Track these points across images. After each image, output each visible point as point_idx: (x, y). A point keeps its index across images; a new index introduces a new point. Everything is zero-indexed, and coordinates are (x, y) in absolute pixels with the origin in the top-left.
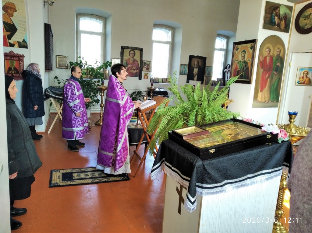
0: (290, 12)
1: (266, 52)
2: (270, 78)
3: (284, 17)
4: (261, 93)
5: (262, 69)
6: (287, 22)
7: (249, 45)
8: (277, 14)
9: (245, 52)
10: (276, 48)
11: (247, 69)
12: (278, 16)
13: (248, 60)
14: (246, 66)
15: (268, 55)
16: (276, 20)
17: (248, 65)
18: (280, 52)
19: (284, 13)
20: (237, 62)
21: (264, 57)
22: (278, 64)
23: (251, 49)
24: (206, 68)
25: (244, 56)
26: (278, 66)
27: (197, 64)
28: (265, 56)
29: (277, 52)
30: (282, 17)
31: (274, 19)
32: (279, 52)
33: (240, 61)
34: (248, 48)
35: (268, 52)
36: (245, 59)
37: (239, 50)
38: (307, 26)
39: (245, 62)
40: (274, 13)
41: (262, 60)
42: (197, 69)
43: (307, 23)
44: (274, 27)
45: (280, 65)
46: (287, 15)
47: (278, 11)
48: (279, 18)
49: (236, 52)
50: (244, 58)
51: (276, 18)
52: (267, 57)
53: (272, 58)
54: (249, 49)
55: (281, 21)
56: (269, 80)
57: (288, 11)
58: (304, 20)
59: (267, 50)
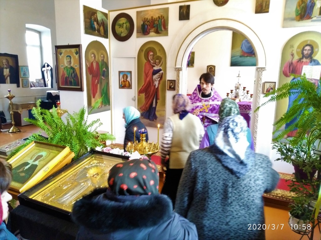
0: (106, 19)
1: (92, 57)
2: (99, 83)
3: (102, 23)
4: (94, 99)
5: (91, 75)
6: (105, 28)
7: (73, 50)
8: (95, 19)
9: (70, 57)
10: (100, 54)
11: (76, 75)
12: (96, 21)
13: (75, 66)
14: (74, 72)
15: (94, 61)
16: (96, 26)
17: (76, 71)
18: (104, 57)
19: (101, 19)
20: (62, 67)
21: (91, 63)
22: (104, 69)
23: (77, 55)
24: (20, 68)
25: (70, 61)
26: (104, 71)
27: (6, 63)
28: (92, 61)
29: (101, 57)
30: (101, 23)
31: (94, 24)
32: (102, 57)
33: (67, 67)
34: (73, 53)
35: (94, 58)
36: (72, 65)
37: (62, 55)
38: (123, 34)
39: (72, 68)
40: (93, 18)
41: (89, 66)
42: (8, 70)
43: (122, 31)
44: (94, 32)
45: (106, 70)
46: (104, 22)
47: (95, 17)
48: (98, 24)
49: (60, 57)
50: (71, 63)
51: (95, 23)
52: (94, 63)
53: (97, 64)
54: (75, 55)
55: (100, 26)
56: (99, 85)
57: (104, 17)
58: (119, 28)
59: (92, 55)
